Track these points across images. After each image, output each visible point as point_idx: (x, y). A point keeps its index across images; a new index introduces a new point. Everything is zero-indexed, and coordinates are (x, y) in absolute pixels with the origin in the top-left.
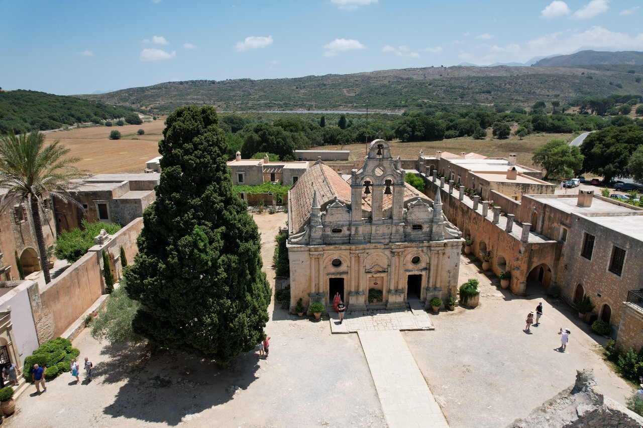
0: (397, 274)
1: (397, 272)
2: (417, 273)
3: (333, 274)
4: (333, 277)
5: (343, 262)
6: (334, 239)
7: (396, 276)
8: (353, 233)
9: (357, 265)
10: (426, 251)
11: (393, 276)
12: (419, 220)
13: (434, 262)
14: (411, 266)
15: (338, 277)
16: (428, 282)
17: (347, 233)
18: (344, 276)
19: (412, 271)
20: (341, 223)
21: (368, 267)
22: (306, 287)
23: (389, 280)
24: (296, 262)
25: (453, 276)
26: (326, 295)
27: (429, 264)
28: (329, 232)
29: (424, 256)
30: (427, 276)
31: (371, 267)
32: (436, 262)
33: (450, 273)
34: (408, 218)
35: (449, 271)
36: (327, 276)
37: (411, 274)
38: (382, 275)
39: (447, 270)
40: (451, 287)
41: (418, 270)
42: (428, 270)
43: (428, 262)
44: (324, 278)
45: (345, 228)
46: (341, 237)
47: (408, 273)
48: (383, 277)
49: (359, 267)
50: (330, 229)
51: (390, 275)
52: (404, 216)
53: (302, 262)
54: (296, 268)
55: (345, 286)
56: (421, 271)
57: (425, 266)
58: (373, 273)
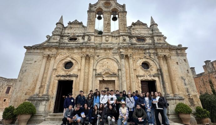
0: (128, 78)
1: (128, 75)
2: (150, 78)
3: (63, 76)
4: (62, 79)
5: (74, 65)
7: (128, 81)
8: (86, 40)
9: (87, 67)
10: (153, 57)
11: (124, 79)
12: (141, 35)
13: (165, 68)
14: (141, 72)
15: (67, 79)
16: (164, 88)
17: (81, 41)
18: (74, 79)
19: (144, 76)
20: (77, 34)
21: (98, 72)
23: (120, 85)
24: (29, 62)
25: (189, 84)
26: (51, 100)
27: (160, 70)
28: (66, 40)
29: (152, 62)
30: (161, 83)
31: (101, 70)
33: (184, 80)
34: (132, 33)
35: (182, 78)
36: (56, 78)
37: (144, 79)
38: (113, 79)
39: (180, 77)
40: (191, 96)
41: (150, 76)
42: (160, 76)
43: (158, 67)
44: (52, 80)
45: (80, 38)
46: (75, 44)
47: (140, 79)
48: (114, 81)
49: (89, 69)
50: (67, 38)
51: (121, 79)
52: (129, 31)
53: (35, 61)
54: (27, 67)
55: (73, 90)
56: (154, 76)
57: (156, 72)
58: (104, 76)
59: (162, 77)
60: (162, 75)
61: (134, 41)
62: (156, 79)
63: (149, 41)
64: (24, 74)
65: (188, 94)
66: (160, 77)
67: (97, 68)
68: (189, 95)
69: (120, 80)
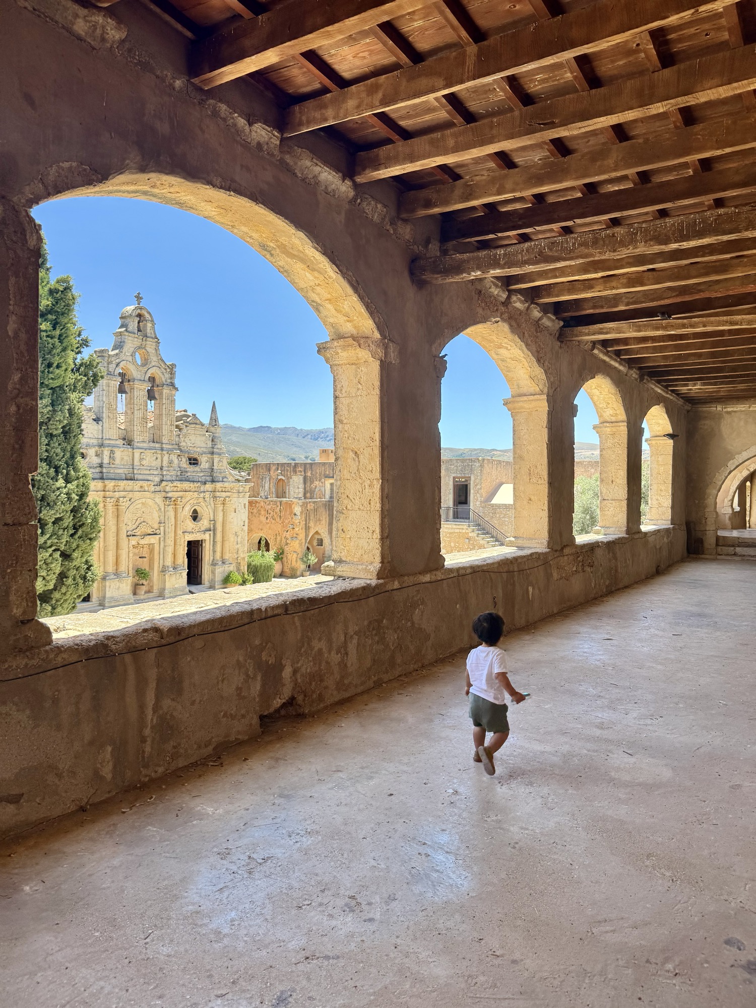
0: (173, 539)
1: (173, 534)
2: (197, 537)
7: (172, 543)
9: (114, 521)
10: (208, 500)
11: (169, 541)
12: (195, 449)
14: (190, 524)
16: (214, 552)
17: (96, 461)
19: (191, 533)
21: (130, 529)
23: (161, 550)
25: (241, 542)
27: (213, 521)
29: (205, 509)
30: (211, 543)
31: (135, 527)
32: (221, 518)
34: (181, 444)
35: (236, 534)
37: (191, 539)
39: (234, 533)
40: (240, 560)
41: (200, 532)
42: (212, 532)
43: (212, 518)
47: (186, 538)
49: (118, 525)
52: (177, 439)
56: (204, 534)
57: (208, 525)
58: (139, 537)
59: (214, 534)
60: (214, 530)
61: (184, 463)
62: (206, 537)
63: (204, 464)
65: (236, 557)
66: (212, 535)
67: (128, 523)
68: (238, 557)
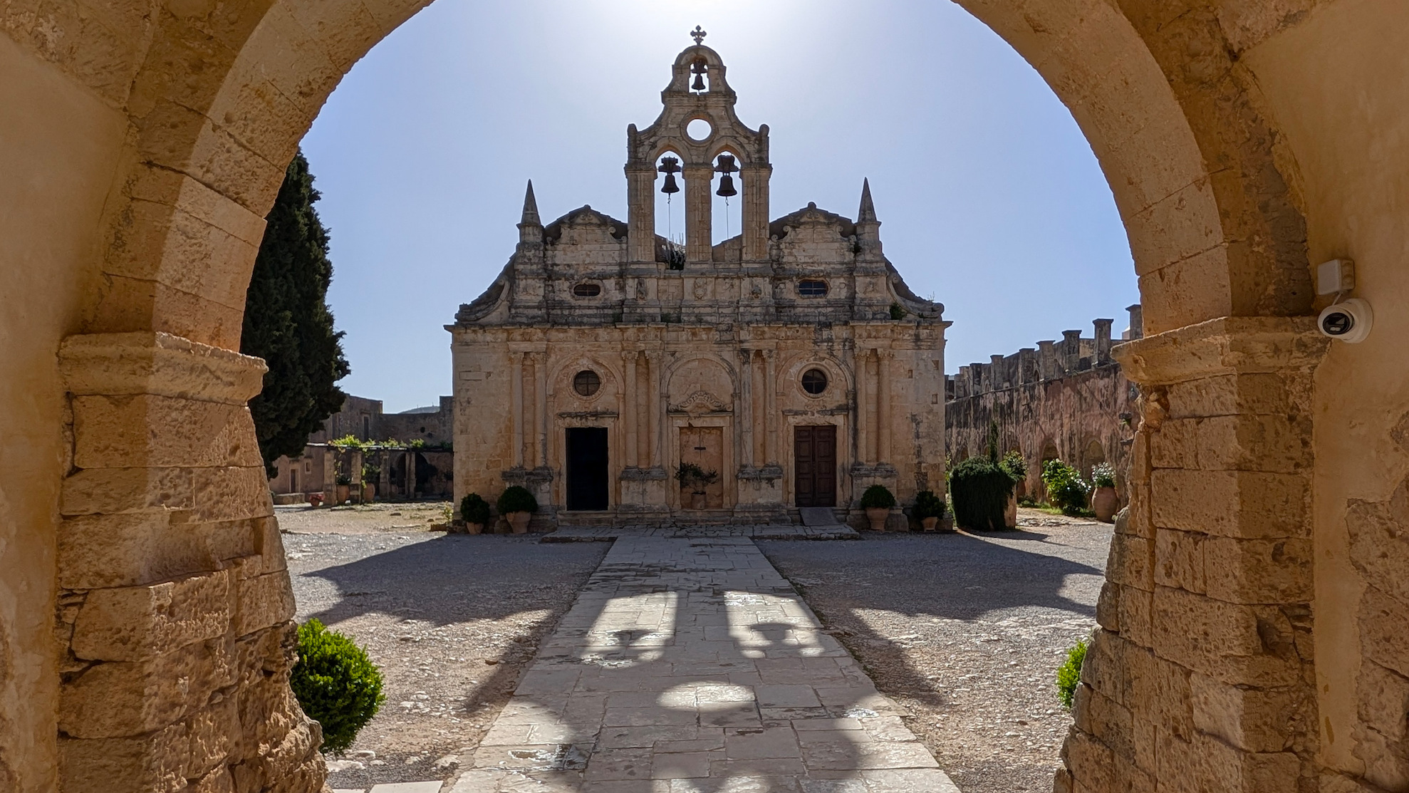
0: (760, 420)
1: (760, 413)
3: (576, 415)
4: (577, 423)
5: (603, 381)
6: (578, 312)
7: (759, 428)
8: (631, 294)
9: (642, 389)
10: (839, 354)
11: (746, 424)
12: (816, 268)
13: (868, 386)
14: (801, 399)
15: (591, 423)
16: (855, 446)
17: (616, 296)
18: (607, 423)
19: (805, 413)
20: (599, 268)
21: (675, 402)
22: (499, 451)
23: (737, 439)
24: (471, 376)
25: (928, 435)
26: (556, 479)
28: (564, 292)
29: (835, 370)
30: (851, 432)
31: (684, 397)
32: (872, 389)
33: (918, 424)
34: (784, 260)
35: (914, 418)
36: (560, 422)
37: (803, 424)
38: (717, 422)
39: (909, 416)
40: (925, 468)
41: (823, 412)
42: (851, 412)
43: (850, 387)
44: (550, 427)
45: (610, 284)
46: (597, 308)
47: (793, 421)
48: (720, 429)
49: (648, 394)
50: (567, 284)
51: (740, 423)
52: (774, 252)
53: (489, 374)
54: (470, 393)
55: (611, 454)
56: (832, 414)
57: (842, 401)
58: (691, 414)
59: (856, 416)
60: (855, 409)
61: (789, 290)
63: (838, 290)
64: (467, 412)
65: (916, 461)
66: (851, 417)
67: (672, 391)
68: (920, 463)
69: (737, 426)
